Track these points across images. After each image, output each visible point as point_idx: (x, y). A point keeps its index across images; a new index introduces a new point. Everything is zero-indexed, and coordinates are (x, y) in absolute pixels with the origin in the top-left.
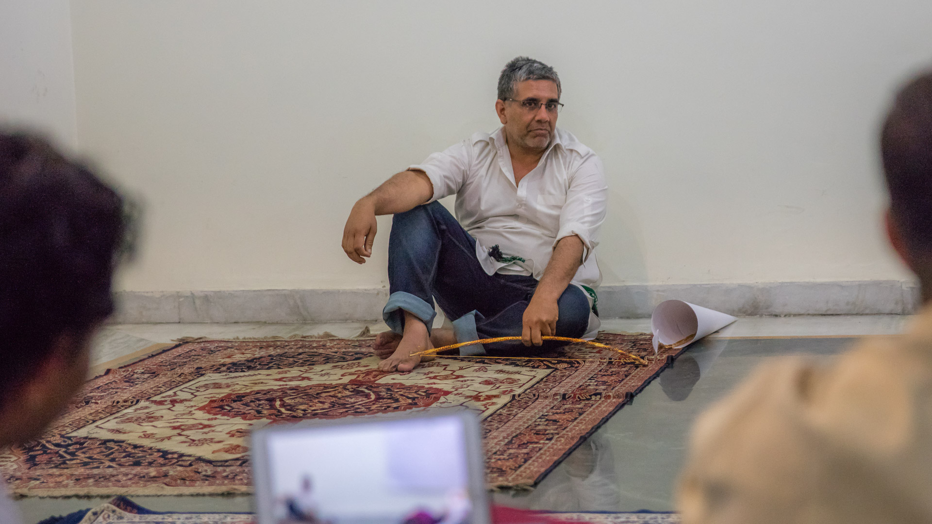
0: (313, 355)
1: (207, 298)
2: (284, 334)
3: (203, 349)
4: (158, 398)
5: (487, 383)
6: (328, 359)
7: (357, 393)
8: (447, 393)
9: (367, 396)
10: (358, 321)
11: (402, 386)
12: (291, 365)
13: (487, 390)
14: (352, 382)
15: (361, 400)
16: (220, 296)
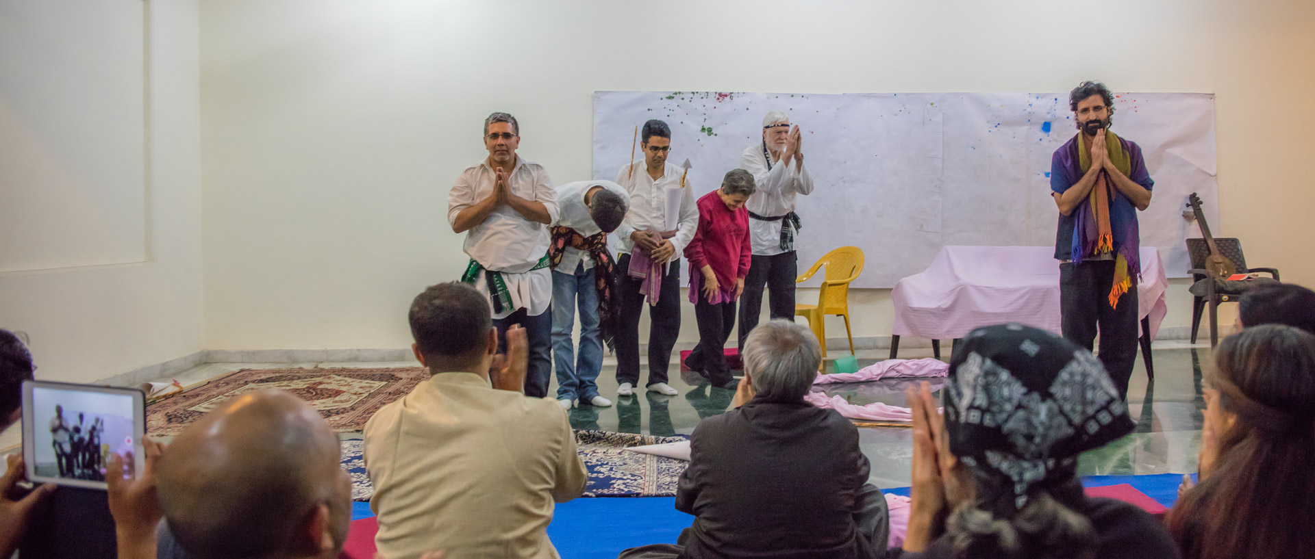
0: (294, 376)
1: (254, 353)
2: (284, 367)
3: (250, 374)
4: (227, 394)
5: (361, 388)
6: (299, 378)
7: (308, 392)
8: (344, 392)
9: (312, 393)
10: (315, 362)
11: (327, 389)
12: (284, 380)
13: (360, 391)
14: (307, 387)
15: (310, 395)
16: (259, 352)
